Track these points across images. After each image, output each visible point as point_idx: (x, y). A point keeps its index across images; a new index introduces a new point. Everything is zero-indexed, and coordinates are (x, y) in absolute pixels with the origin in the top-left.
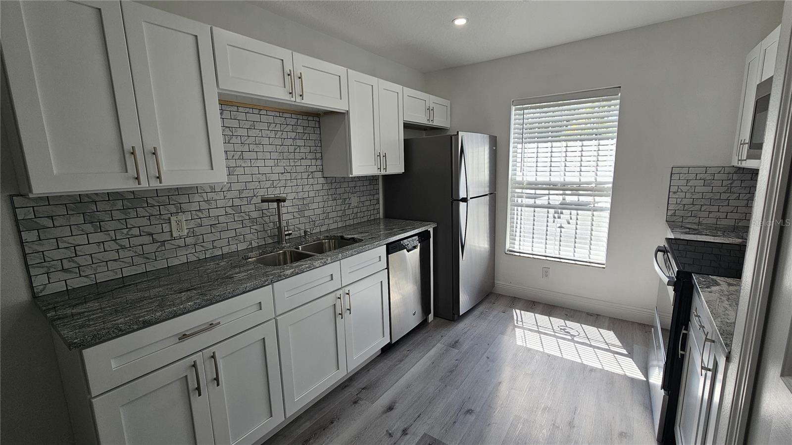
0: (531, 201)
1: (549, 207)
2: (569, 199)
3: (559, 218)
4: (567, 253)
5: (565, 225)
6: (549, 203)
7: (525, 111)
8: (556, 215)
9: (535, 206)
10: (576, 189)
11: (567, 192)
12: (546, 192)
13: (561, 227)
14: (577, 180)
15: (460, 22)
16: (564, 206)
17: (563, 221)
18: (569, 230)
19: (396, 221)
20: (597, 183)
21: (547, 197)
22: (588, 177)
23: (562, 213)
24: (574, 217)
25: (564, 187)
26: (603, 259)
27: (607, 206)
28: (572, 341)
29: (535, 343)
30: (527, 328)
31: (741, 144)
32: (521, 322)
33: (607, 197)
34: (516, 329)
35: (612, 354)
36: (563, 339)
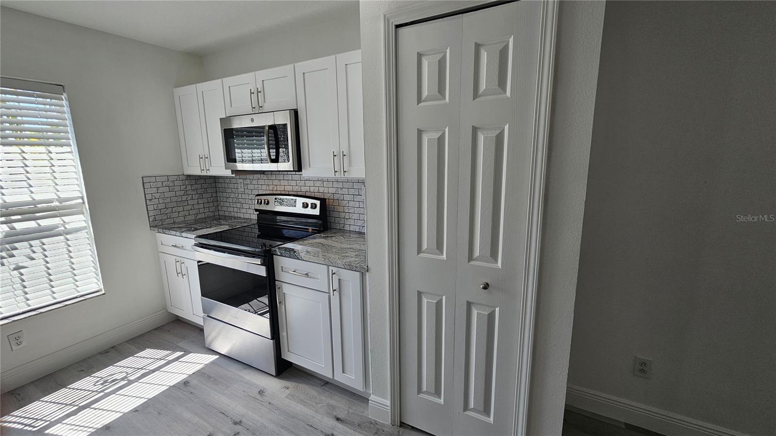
2: (19, 226)
3: (12, 256)
4: (40, 299)
5: (27, 263)
10: (30, 211)
11: (14, 218)
13: (18, 268)
16: (15, 238)
17: (20, 259)
18: (34, 268)
20: (60, 200)
22: (43, 193)
25: (6, 212)
26: (98, 285)
27: (86, 225)
28: (130, 382)
29: (100, 417)
30: (59, 418)
31: (200, 158)
32: (39, 421)
33: (83, 214)
34: (47, 432)
35: (177, 362)
36: (121, 388)
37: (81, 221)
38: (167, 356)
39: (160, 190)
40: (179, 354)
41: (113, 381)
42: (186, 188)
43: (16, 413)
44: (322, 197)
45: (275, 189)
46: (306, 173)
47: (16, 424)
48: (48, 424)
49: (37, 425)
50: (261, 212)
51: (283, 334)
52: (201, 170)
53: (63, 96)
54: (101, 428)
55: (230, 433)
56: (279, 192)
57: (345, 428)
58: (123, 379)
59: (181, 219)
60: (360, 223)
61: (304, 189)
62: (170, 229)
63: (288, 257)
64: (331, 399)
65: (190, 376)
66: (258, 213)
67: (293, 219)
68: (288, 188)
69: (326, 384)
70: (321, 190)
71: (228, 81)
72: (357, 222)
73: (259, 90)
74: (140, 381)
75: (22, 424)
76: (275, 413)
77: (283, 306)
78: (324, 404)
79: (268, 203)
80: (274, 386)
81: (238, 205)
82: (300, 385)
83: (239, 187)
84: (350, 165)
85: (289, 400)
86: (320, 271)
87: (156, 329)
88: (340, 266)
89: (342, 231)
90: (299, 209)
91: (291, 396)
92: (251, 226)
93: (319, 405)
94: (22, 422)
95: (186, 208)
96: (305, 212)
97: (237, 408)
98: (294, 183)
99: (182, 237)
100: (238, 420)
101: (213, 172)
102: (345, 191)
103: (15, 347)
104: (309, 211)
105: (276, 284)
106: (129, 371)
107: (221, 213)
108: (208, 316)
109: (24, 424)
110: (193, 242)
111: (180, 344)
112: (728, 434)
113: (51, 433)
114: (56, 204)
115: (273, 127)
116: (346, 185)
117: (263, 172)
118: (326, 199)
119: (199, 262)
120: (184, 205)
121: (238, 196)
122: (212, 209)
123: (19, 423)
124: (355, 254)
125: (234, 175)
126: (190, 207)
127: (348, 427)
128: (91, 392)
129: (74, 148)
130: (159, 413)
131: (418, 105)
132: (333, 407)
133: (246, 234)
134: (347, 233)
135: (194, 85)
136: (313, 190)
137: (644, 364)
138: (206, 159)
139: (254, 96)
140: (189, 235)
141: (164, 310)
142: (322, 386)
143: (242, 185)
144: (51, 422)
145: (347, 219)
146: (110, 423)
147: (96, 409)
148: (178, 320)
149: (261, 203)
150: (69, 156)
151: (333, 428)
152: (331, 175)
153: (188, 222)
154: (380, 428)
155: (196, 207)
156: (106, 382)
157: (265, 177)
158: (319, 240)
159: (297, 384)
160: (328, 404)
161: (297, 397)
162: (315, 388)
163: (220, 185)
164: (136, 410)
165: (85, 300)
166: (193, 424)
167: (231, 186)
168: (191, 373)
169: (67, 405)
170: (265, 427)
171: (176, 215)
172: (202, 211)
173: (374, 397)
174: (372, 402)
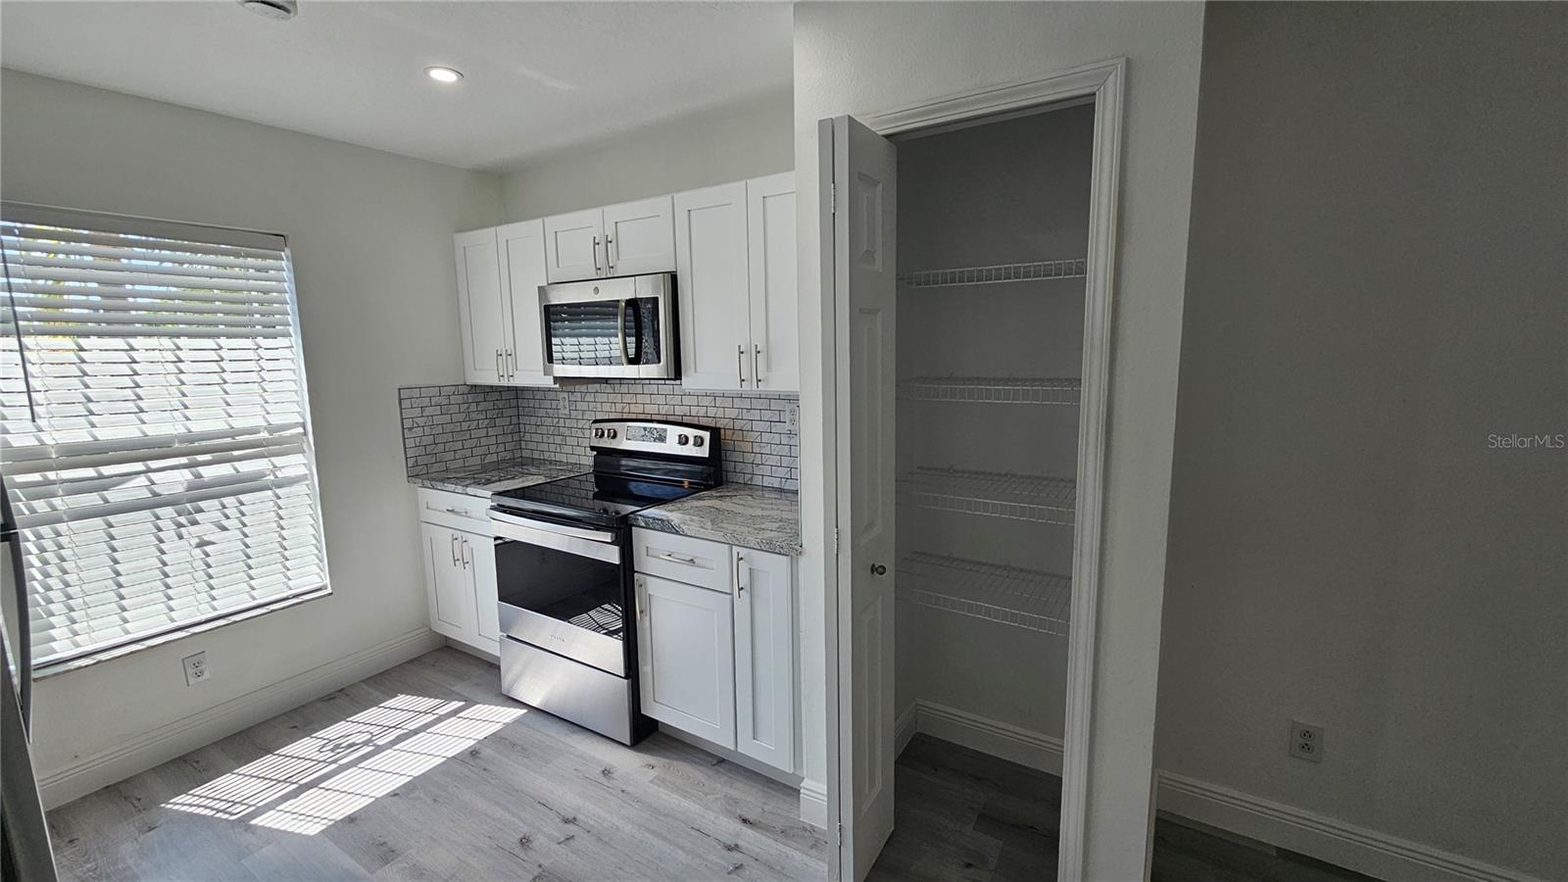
0: (92, 500)
1: (155, 502)
2: (209, 473)
3: (195, 523)
4: (232, 599)
5: (215, 535)
6: (155, 494)
8: (183, 520)
9: (106, 511)
10: (224, 448)
11: (201, 458)
12: (139, 466)
13: (202, 544)
14: (221, 425)
16: (200, 492)
17: (205, 529)
18: (227, 544)
20: (271, 429)
21: (142, 480)
22: (248, 418)
23: (200, 511)
24: (232, 512)
25: (190, 449)
26: (321, 577)
27: (307, 472)
28: (379, 749)
29: (338, 803)
30: (272, 802)
31: (498, 355)
32: (238, 805)
33: (303, 452)
34: (253, 822)
35: (454, 718)
36: (365, 757)
37: (299, 464)
38: (436, 707)
39: (428, 411)
40: (456, 704)
41: (350, 746)
42: (468, 408)
43: (197, 791)
44: (713, 425)
45: (626, 410)
46: (688, 382)
47: (202, 809)
48: (253, 811)
49: (234, 812)
50: (601, 452)
51: (645, 669)
52: (499, 376)
53: (283, 253)
54: (342, 820)
55: (559, 835)
56: (634, 417)
57: (758, 835)
58: (366, 743)
59: (461, 463)
60: (782, 472)
61: (679, 411)
62: (443, 481)
63: (658, 530)
64: (731, 787)
65: (479, 742)
66: (596, 453)
67: (662, 465)
68: (651, 409)
69: (719, 761)
70: (711, 412)
71: (554, 222)
72: (776, 470)
73: (609, 239)
74: (395, 748)
75: (212, 808)
76: (633, 807)
77: (648, 618)
78: (719, 796)
79: (615, 436)
80: (630, 763)
81: (558, 439)
82: (675, 763)
83: (561, 406)
84: (768, 368)
85: (656, 787)
86: (715, 555)
87: (411, 662)
88: (752, 545)
89: (748, 487)
90: (671, 447)
91: (661, 781)
92: (580, 478)
93: (711, 797)
94: (210, 805)
95: (468, 444)
96: (682, 451)
97: (568, 797)
98: (661, 400)
99: (467, 494)
100: (571, 817)
101: (519, 381)
102: (756, 415)
103: (192, 680)
104: (689, 450)
105: (636, 578)
106: (375, 730)
107: (526, 454)
108: (509, 637)
109: (214, 809)
110: (490, 503)
111: (458, 688)
112: (1506, 878)
113: (261, 824)
114: (264, 435)
115: (633, 303)
116: (756, 404)
117: (606, 380)
118: (720, 429)
119: (496, 539)
120: (465, 438)
121: (558, 422)
122: (510, 446)
123: (206, 807)
124: (777, 525)
125: (557, 386)
126: (473, 442)
127: (763, 835)
128: (315, 763)
129: (296, 340)
130: (435, 800)
132: (736, 801)
133: (570, 492)
134: (758, 490)
135: (493, 229)
136: (697, 413)
137: (1307, 734)
138: (509, 357)
139: (601, 249)
140: (479, 492)
141: (427, 629)
142: (714, 765)
143: (567, 403)
144: (258, 808)
145: (757, 465)
146: (355, 812)
147: (328, 790)
149: (602, 435)
150: (287, 353)
151: (738, 835)
152: (732, 385)
153: (471, 468)
154: (822, 838)
155: (484, 441)
156: (338, 746)
157: (609, 389)
158: (708, 501)
159: (668, 761)
160: (726, 796)
161: (670, 782)
162: (701, 768)
163: (525, 403)
164: (395, 794)
165: (301, 603)
166: (494, 819)
167: (547, 404)
168: (481, 737)
169: (280, 782)
170: (618, 828)
171: (451, 455)
172: (493, 449)
173: (809, 782)
174: (806, 792)
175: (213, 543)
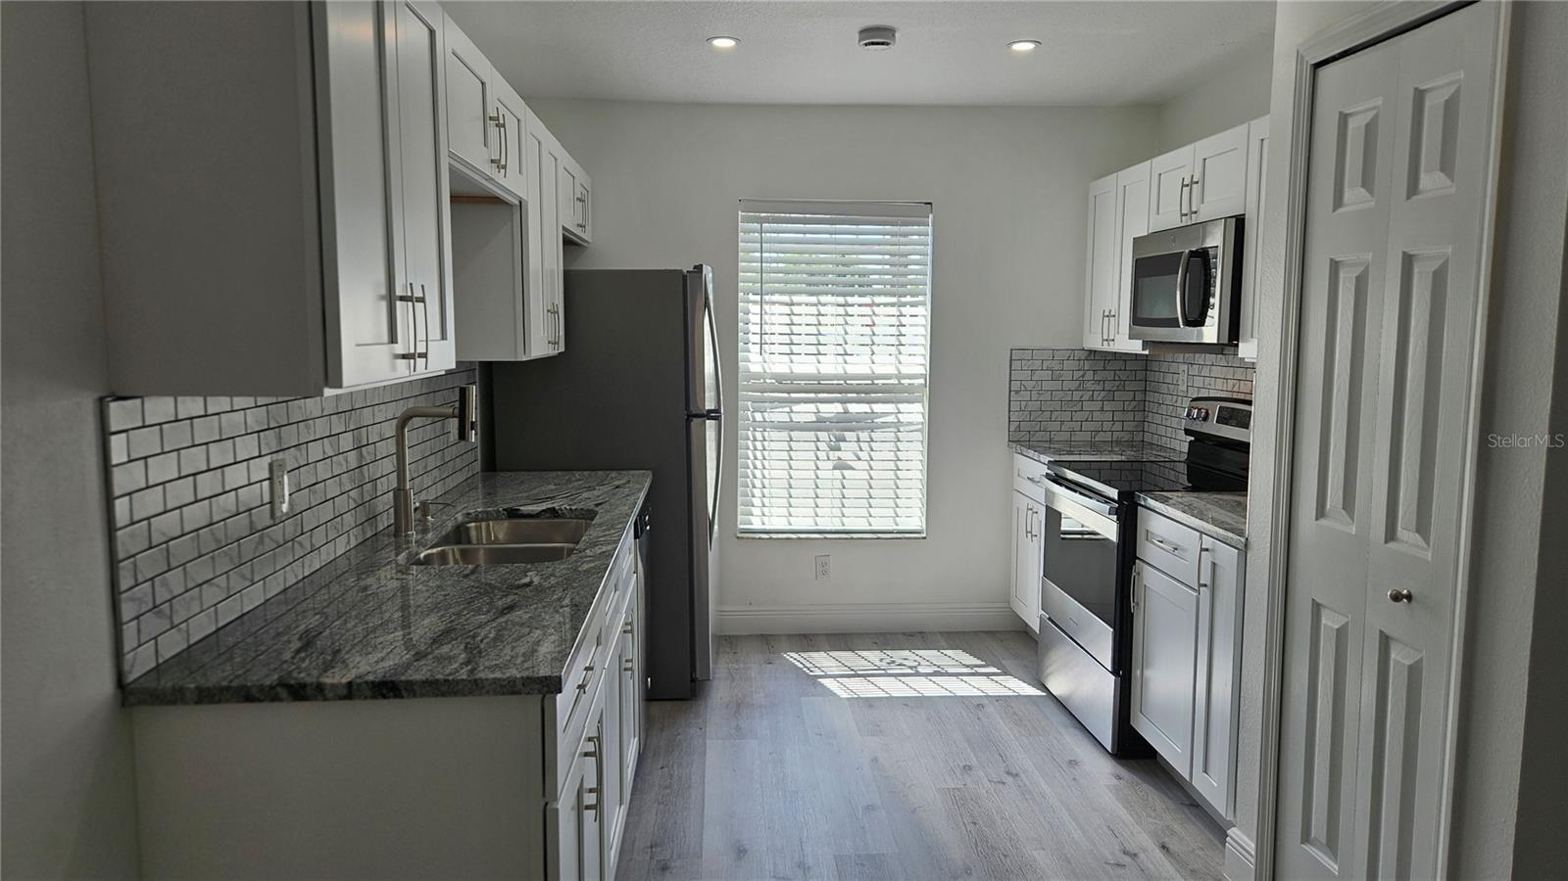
2: (853, 408)
3: (839, 448)
4: (855, 519)
5: (851, 462)
6: (819, 420)
7: (764, 225)
9: (790, 428)
10: (865, 389)
11: (848, 395)
13: (842, 467)
14: (865, 370)
15: (724, 44)
16: (845, 424)
17: (847, 452)
18: (858, 472)
19: (523, 476)
20: (900, 376)
22: (884, 365)
23: (844, 439)
24: (864, 445)
26: (920, 523)
27: (922, 420)
28: (918, 674)
29: (868, 690)
30: (836, 674)
31: (1104, 316)
32: (818, 669)
33: (922, 402)
34: (820, 680)
35: (987, 677)
36: (904, 675)
37: (915, 413)
38: (978, 666)
39: (1037, 376)
41: (902, 665)
42: (1083, 376)
43: (803, 654)
46: (1243, 350)
47: (799, 663)
48: (823, 675)
49: (814, 671)
50: (1200, 439)
51: (1136, 673)
52: (1104, 340)
53: (929, 221)
54: (864, 697)
55: (995, 777)
57: (1165, 861)
58: (911, 668)
59: (1065, 436)
65: (989, 697)
66: (1193, 439)
73: (1195, 180)
74: (928, 677)
76: (1074, 793)
77: (1142, 613)
78: (1160, 822)
79: (1205, 419)
80: (1101, 771)
81: (1168, 421)
82: (1144, 785)
83: (1179, 381)
85: (1107, 791)
91: (1116, 789)
93: (1151, 820)
94: (804, 663)
95: (1078, 416)
97: (1024, 760)
99: (1040, 461)
100: (1014, 772)
105: (1137, 565)
106: (924, 663)
109: (805, 666)
110: (1045, 470)
111: (1005, 661)
113: (823, 683)
114: (894, 382)
115: (1200, 254)
120: (1075, 409)
121: (1176, 401)
122: (1129, 426)
125: (1147, 352)
126: (1084, 415)
128: (873, 665)
131: (1334, 211)
132: (1171, 832)
135: (1115, 175)
138: (1112, 318)
139: (1188, 191)
140: (1043, 457)
142: (1182, 804)
144: (827, 675)
147: (868, 682)
148: (1026, 632)
151: (1145, 850)
155: (1097, 416)
156: (893, 662)
159: (1139, 781)
160: (1166, 824)
161: (1123, 793)
163: (1152, 376)
165: (901, 539)
166: (957, 745)
167: (1169, 378)
168: (993, 694)
169: (847, 667)
170: (1045, 797)
171: (1056, 426)
172: (1107, 426)
173: (1238, 832)
174: (1231, 842)
175: (854, 469)
